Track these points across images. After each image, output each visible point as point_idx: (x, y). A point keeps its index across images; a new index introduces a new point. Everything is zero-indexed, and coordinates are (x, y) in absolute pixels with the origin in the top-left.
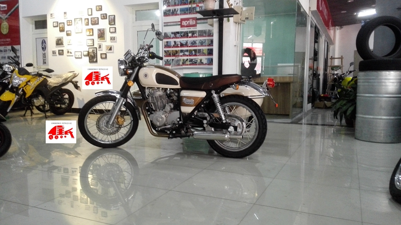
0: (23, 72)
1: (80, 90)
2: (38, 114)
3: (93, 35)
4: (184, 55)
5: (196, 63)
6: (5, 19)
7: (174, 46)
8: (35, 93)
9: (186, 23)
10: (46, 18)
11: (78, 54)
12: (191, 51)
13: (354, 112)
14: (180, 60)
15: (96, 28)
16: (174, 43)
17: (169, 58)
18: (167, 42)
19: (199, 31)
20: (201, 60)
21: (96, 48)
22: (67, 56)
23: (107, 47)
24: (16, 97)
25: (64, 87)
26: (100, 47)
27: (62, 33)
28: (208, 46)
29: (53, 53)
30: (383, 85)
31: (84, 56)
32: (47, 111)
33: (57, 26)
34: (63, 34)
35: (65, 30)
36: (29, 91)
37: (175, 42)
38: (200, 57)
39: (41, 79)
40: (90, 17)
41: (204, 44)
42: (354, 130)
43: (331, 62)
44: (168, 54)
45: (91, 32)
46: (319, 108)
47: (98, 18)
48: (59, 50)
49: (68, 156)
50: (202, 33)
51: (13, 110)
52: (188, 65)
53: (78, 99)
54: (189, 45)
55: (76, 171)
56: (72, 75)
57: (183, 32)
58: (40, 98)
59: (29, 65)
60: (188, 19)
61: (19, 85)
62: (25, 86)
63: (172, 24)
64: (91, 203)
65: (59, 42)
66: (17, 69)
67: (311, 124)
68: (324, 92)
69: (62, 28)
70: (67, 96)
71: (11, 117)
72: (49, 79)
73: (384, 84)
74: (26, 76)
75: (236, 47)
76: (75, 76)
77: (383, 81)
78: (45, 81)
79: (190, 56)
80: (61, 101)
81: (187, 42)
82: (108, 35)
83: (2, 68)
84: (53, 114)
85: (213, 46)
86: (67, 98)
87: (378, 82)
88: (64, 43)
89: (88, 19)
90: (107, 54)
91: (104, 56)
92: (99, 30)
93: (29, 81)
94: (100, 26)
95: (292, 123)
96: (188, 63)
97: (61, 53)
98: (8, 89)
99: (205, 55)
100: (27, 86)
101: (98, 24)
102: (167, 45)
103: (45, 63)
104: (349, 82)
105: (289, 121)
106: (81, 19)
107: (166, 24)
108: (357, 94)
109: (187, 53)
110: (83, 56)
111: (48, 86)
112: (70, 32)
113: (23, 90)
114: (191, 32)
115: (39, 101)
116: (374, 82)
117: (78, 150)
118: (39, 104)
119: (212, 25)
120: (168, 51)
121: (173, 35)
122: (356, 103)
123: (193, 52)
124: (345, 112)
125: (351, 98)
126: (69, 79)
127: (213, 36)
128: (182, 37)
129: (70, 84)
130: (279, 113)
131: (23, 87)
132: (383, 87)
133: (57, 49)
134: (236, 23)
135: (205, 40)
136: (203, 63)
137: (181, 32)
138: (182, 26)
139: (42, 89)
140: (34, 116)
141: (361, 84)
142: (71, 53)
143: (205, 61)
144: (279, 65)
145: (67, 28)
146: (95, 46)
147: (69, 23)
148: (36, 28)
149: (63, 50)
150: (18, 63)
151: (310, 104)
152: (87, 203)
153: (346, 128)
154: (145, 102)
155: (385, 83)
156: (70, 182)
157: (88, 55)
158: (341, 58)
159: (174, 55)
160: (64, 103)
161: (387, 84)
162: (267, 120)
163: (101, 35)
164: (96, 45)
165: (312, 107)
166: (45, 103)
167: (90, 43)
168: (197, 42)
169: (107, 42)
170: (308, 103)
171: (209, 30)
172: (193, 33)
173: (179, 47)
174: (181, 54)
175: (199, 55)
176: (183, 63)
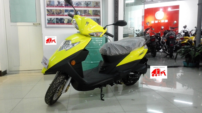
7: (57, 6)
16: (57, 3)
17: (53, 17)
18: (50, 1)
28: (93, 7)
41: (89, 6)
99: (90, 16)
109: (73, 13)
120: (51, 10)
123: (79, 12)
135: (90, 2)
168: (82, 3)
173: (63, 7)
174: (66, 14)
175: (84, 16)
176: (68, 22)
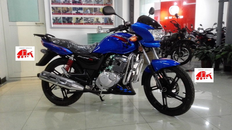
4: (78, 13)
5: (92, 22)
12: (86, 9)
17: (59, 16)
20: (97, 19)
28: (104, 5)
44: (56, 11)
52: (82, 24)
54: (83, 3)
79: (84, 14)
123: (89, 10)
136: (100, 22)
143: (102, 21)
173: (71, 4)
174: (74, 12)
176: (76, 22)
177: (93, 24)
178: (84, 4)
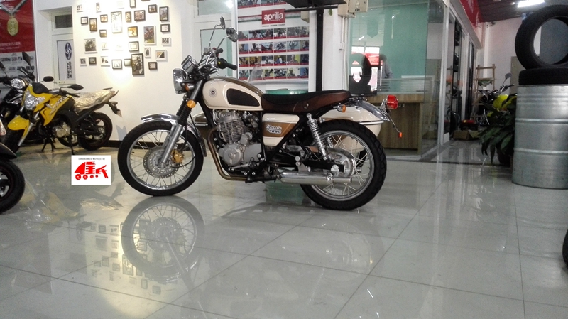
0: (39, 89)
1: (121, 115)
2: (62, 149)
3: (137, 36)
4: (268, 64)
5: (284, 75)
6: (13, 14)
7: (253, 52)
8: (57, 119)
9: (270, 17)
10: (71, 12)
11: (117, 64)
12: (276, 58)
13: (512, 145)
14: (262, 70)
15: (141, 25)
16: (252, 47)
17: (246, 69)
18: (243, 45)
19: (288, 28)
20: (291, 71)
21: (142, 54)
22: (102, 66)
23: (158, 52)
24: (30, 124)
25: (98, 111)
26: (147, 53)
27: (94, 33)
28: (301, 50)
29: (82, 63)
30: (553, 106)
31: (126, 65)
32: (75, 145)
33: (87, 24)
34: (96, 35)
35: (98, 29)
36: (49, 117)
37: (254, 45)
38: (289, 67)
39: (66, 99)
40: (132, 11)
41: (295, 48)
42: (511, 172)
43: (478, 73)
44: (244, 62)
45: (135, 31)
46: (460, 139)
47: (144, 11)
48: (90, 58)
49: (104, 208)
50: (293, 32)
51: (26, 143)
52: (272, 78)
53: (117, 127)
54: (275, 50)
55: (116, 229)
56: (109, 94)
57: (265, 30)
58: (65, 126)
59: (49, 79)
60: (272, 12)
61: (35, 108)
62: (42, 109)
63: (250, 19)
64: (137, 274)
65: (90, 47)
66: (31, 85)
67: (449, 163)
68: (468, 117)
69: (94, 26)
70: (101, 123)
71: (24, 154)
72: (76, 99)
73: (554, 104)
74: (44, 94)
75: (342, 52)
76: (113, 95)
77: (554, 99)
78: (71, 102)
79: (276, 65)
80: (94, 131)
81: (271, 45)
82: (159, 36)
83: (10, 84)
84: (82, 149)
85: (308, 50)
86: (102, 127)
87: (546, 101)
88: (97, 48)
89: (130, 13)
90: (158, 63)
91: (153, 66)
92: (146, 29)
93: (48, 102)
94: (147, 23)
95: (421, 161)
96: (273, 75)
97: (93, 62)
98: (19, 113)
99: (297, 64)
100: (46, 108)
101: (144, 19)
102: (243, 50)
103: (71, 76)
104: (504, 103)
105: (418, 157)
106: (121, 12)
107: (242, 20)
108: (516, 119)
109: (271, 61)
110: (123, 66)
111: (75, 110)
112: (104, 32)
113: (40, 115)
114: (276, 30)
115: (62, 131)
116: (541, 101)
117: (118, 199)
118: (63, 135)
119: (307, 20)
120: (244, 58)
121: (251, 36)
122: (514, 132)
123: (280, 59)
124: (498, 145)
125: (508, 124)
126: (104, 99)
127: (308, 36)
128: (264, 37)
129: (106, 106)
130: (403, 147)
131: (40, 111)
132: (554, 108)
133: (87, 56)
134: (342, 17)
135: (297, 41)
136: (294, 75)
137: (263, 31)
138: (264, 22)
139: (67, 114)
140: (56, 152)
141: (522, 104)
142: (107, 62)
143: (297, 73)
144: (403, 77)
145: (100, 26)
146: (140, 52)
147: (104, 19)
148: (57, 27)
149: (95, 58)
150: (32, 77)
151: (448, 134)
152: (133, 275)
153: (500, 168)
154: (213, 130)
155: (556, 102)
156: (108, 244)
157: (131, 64)
158: (493, 68)
159: (253, 64)
160: (98, 134)
161: (560, 104)
162: (387, 157)
163: (150, 36)
164: (142, 51)
165: (451, 138)
166: (71, 133)
167: (134, 47)
168: (286, 45)
169: (158, 46)
170: (445, 132)
171: (303, 27)
172: (280, 31)
173: (260, 52)
174: (263, 62)
175: (288, 64)
176: (266, 75)
177: (285, 78)
178: (275, 52)
